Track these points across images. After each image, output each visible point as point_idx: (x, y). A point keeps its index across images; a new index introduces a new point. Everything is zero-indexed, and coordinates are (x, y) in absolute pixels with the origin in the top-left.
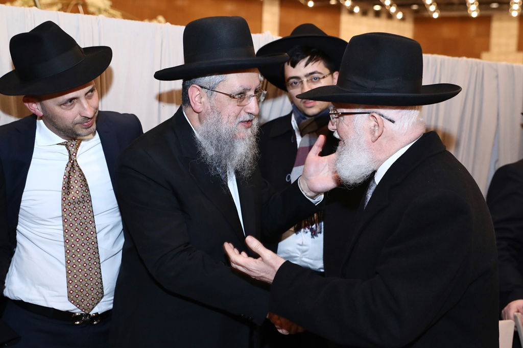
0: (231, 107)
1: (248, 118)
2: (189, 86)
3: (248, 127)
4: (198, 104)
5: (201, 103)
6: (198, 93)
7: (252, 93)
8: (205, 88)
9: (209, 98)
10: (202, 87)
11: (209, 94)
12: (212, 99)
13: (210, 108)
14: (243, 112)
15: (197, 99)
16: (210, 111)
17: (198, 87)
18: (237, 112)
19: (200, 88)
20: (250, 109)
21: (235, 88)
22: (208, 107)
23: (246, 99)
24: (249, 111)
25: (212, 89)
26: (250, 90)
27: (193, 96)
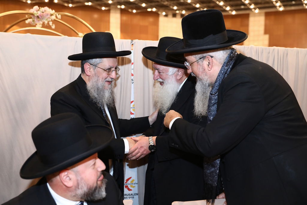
0: (105, 74)
1: (110, 80)
2: (85, 63)
3: (110, 84)
4: (89, 72)
5: (90, 71)
6: (89, 67)
7: (114, 69)
8: (92, 65)
9: (94, 69)
10: (91, 64)
11: (94, 68)
12: (96, 70)
13: (94, 74)
14: (109, 77)
15: (88, 69)
16: (94, 75)
17: (89, 64)
18: (106, 77)
19: (90, 65)
20: (112, 76)
21: (107, 67)
22: (93, 74)
23: (111, 72)
24: (112, 77)
25: (95, 66)
26: (113, 68)
27: (86, 68)
